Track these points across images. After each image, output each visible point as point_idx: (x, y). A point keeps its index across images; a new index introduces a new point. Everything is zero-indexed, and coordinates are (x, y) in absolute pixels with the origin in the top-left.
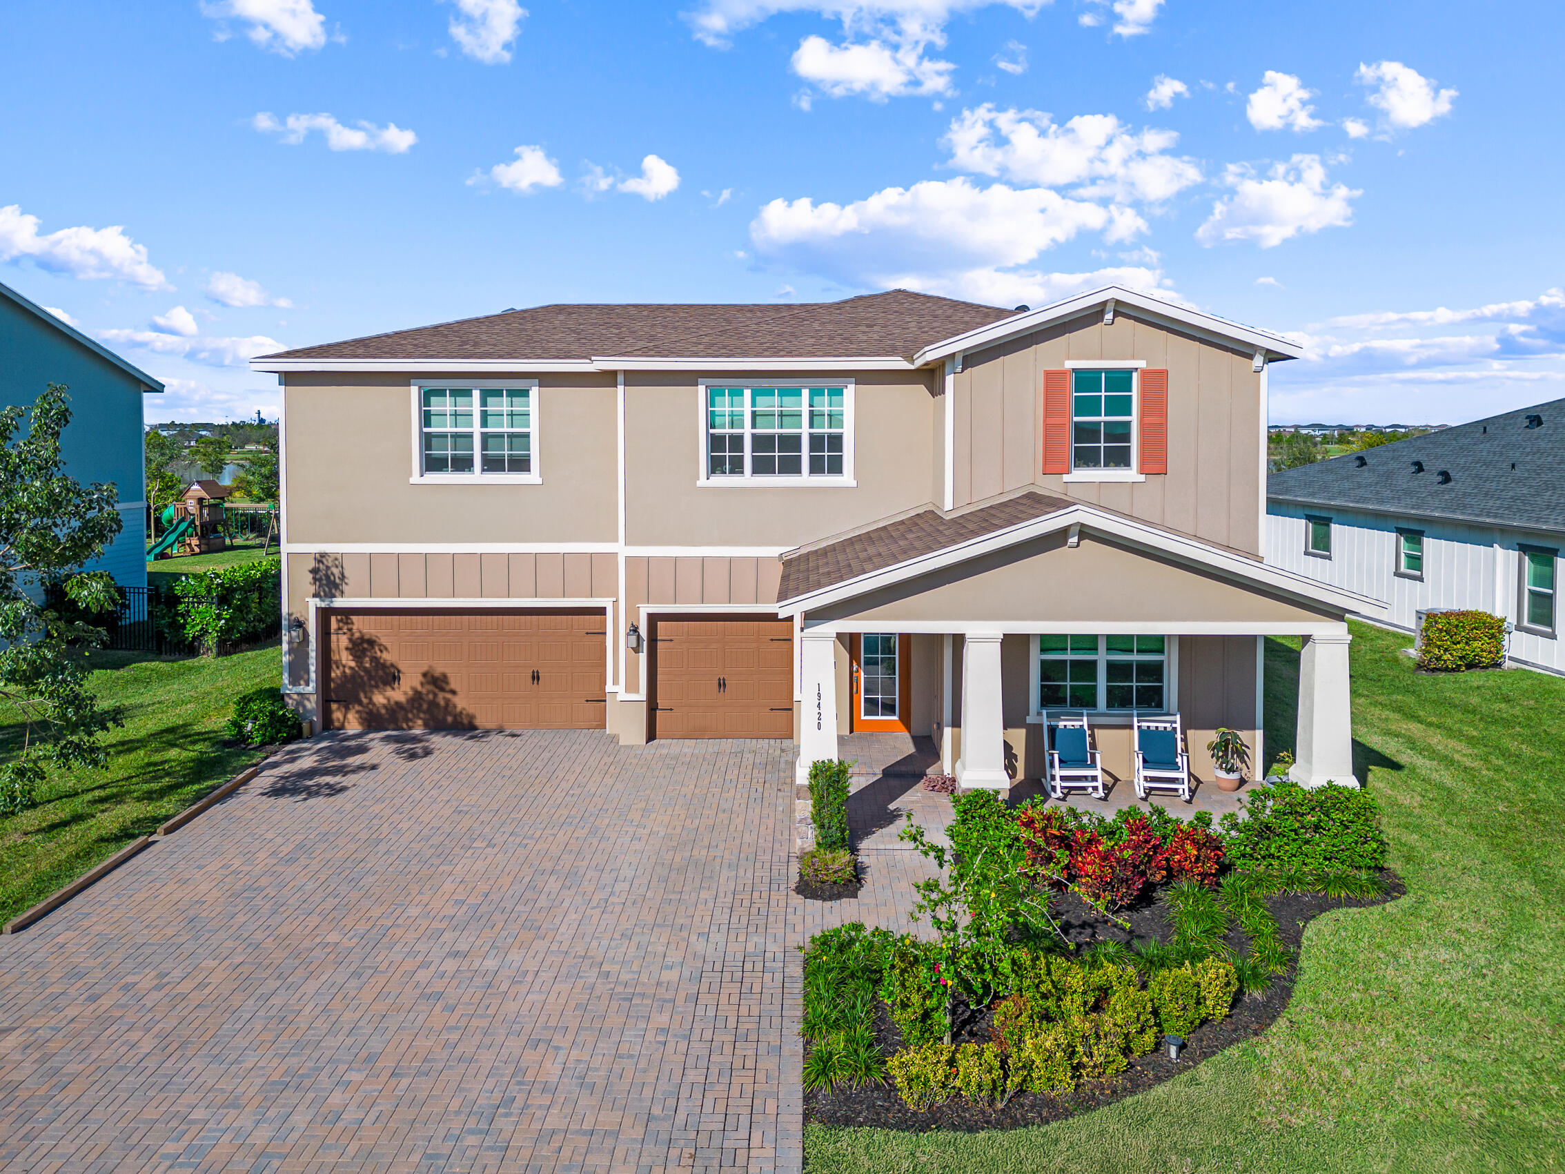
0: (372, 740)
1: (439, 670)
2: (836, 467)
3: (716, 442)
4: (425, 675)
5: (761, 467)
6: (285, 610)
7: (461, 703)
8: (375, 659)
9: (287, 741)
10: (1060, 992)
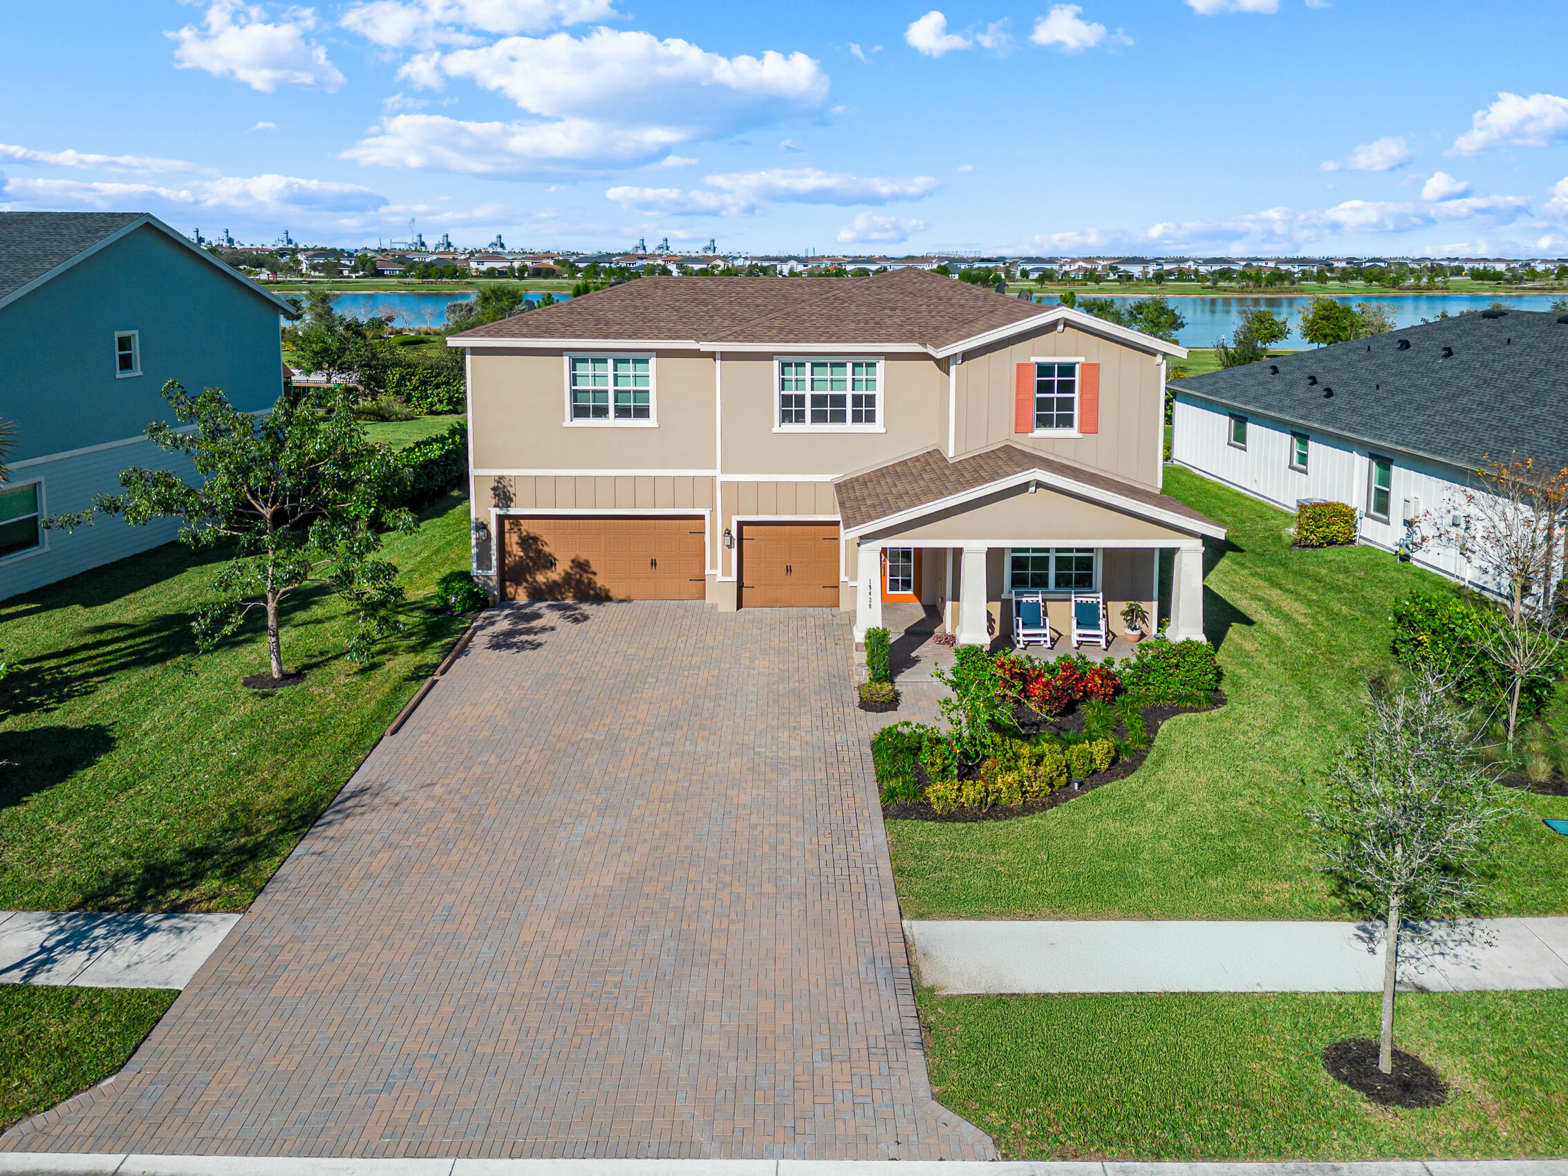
0: (540, 608)
1: (583, 557)
2: (871, 417)
3: (786, 400)
4: (573, 561)
5: (818, 417)
6: (473, 517)
7: (600, 581)
8: (539, 552)
9: (481, 610)
10: (1017, 757)
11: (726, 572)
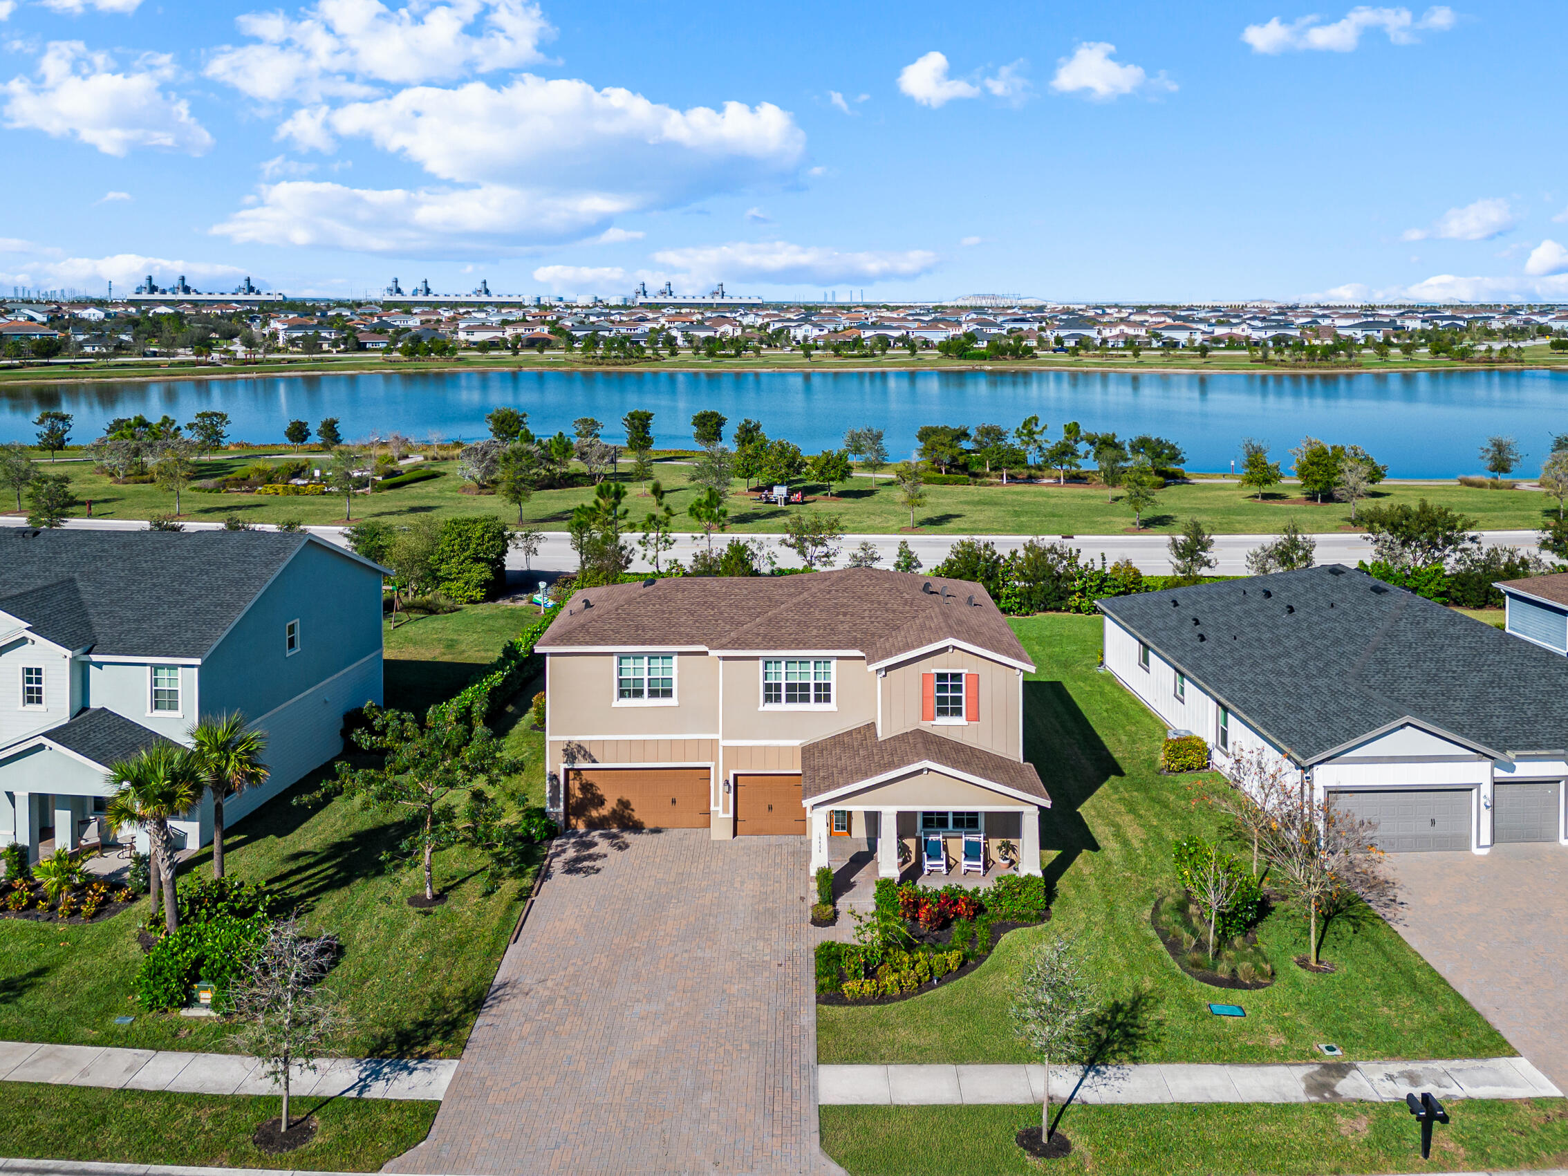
0: (595, 837)
1: (626, 798)
2: (827, 699)
3: (768, 687)
4: (618, 801)
5: (791, 699)
6: (548, 770)
7: (637, 816)
8: (593, 794)
9: (553, 839)
10: (902, 963)
11: (726, 810)
